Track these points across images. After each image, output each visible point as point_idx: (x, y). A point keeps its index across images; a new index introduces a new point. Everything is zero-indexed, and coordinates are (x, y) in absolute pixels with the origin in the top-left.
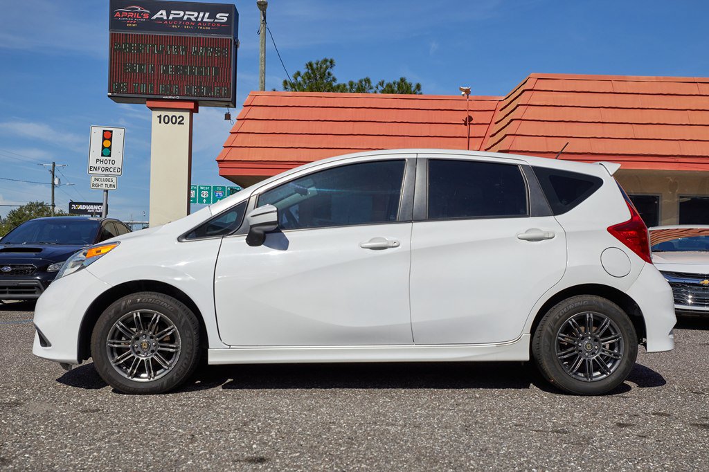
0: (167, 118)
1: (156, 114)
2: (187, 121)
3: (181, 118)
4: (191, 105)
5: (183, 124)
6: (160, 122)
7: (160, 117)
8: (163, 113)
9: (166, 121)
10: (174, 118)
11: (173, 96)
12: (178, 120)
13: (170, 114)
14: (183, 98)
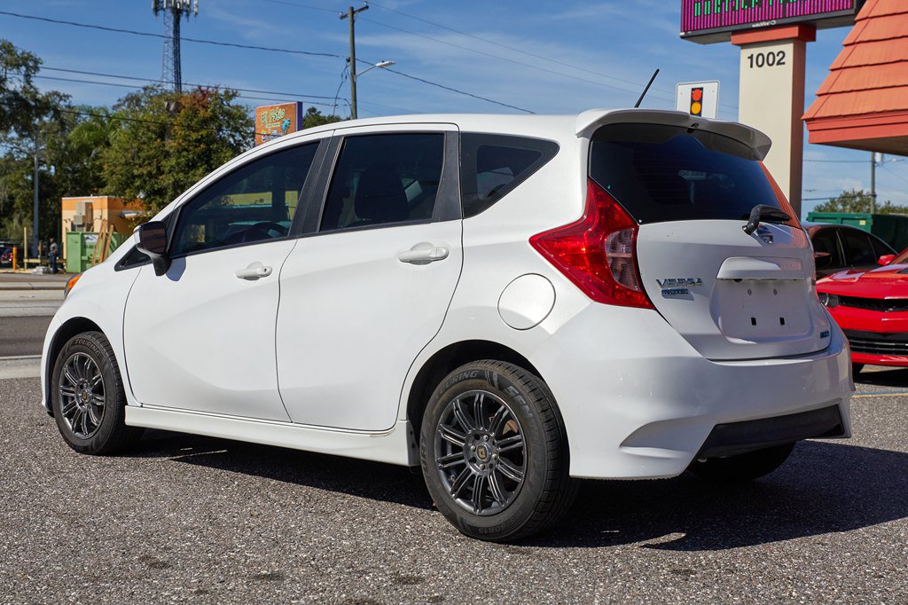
0: (761, 57)
1: (746, 53)
2: (789, 59)
3: (781, 55)
4: (794, 32)
5: (784, 63)
6: (751, 66)
7: (751, 57)
8: (755, 51)
9: (760, 63)
10: (771, 56)
11: (766, 21)
12: (777, 59)
13: (765, 50)
14: (781, 21)
